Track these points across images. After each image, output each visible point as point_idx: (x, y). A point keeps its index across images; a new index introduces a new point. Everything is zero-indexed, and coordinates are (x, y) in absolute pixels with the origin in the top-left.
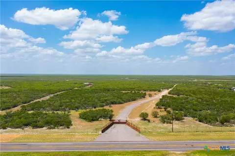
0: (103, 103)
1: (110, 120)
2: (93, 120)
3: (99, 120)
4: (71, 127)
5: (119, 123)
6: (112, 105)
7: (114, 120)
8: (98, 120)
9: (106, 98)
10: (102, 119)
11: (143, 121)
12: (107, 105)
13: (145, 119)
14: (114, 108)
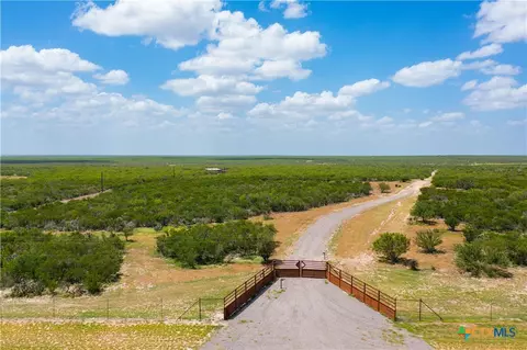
0: (245, 207)
1: (266, 262)
2: (201, 261)
3: (226, 259)
4: (111, 288)
5: (299, 272)
6: (273, 215)
7: (280, 262)
8: (219, 261)
9: (256, 195)
10: (237, 259)
11: (389, 268)
12: (258, 214)
13: (394, 259)
14: (281, 221)
